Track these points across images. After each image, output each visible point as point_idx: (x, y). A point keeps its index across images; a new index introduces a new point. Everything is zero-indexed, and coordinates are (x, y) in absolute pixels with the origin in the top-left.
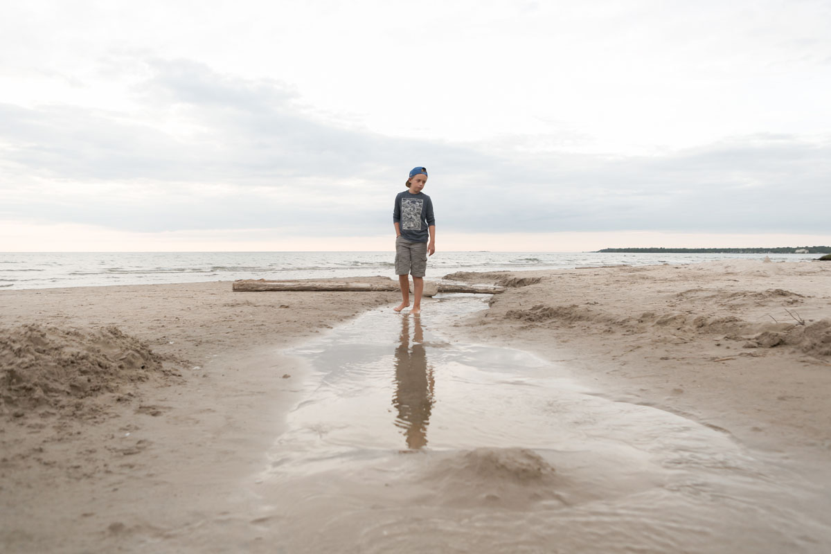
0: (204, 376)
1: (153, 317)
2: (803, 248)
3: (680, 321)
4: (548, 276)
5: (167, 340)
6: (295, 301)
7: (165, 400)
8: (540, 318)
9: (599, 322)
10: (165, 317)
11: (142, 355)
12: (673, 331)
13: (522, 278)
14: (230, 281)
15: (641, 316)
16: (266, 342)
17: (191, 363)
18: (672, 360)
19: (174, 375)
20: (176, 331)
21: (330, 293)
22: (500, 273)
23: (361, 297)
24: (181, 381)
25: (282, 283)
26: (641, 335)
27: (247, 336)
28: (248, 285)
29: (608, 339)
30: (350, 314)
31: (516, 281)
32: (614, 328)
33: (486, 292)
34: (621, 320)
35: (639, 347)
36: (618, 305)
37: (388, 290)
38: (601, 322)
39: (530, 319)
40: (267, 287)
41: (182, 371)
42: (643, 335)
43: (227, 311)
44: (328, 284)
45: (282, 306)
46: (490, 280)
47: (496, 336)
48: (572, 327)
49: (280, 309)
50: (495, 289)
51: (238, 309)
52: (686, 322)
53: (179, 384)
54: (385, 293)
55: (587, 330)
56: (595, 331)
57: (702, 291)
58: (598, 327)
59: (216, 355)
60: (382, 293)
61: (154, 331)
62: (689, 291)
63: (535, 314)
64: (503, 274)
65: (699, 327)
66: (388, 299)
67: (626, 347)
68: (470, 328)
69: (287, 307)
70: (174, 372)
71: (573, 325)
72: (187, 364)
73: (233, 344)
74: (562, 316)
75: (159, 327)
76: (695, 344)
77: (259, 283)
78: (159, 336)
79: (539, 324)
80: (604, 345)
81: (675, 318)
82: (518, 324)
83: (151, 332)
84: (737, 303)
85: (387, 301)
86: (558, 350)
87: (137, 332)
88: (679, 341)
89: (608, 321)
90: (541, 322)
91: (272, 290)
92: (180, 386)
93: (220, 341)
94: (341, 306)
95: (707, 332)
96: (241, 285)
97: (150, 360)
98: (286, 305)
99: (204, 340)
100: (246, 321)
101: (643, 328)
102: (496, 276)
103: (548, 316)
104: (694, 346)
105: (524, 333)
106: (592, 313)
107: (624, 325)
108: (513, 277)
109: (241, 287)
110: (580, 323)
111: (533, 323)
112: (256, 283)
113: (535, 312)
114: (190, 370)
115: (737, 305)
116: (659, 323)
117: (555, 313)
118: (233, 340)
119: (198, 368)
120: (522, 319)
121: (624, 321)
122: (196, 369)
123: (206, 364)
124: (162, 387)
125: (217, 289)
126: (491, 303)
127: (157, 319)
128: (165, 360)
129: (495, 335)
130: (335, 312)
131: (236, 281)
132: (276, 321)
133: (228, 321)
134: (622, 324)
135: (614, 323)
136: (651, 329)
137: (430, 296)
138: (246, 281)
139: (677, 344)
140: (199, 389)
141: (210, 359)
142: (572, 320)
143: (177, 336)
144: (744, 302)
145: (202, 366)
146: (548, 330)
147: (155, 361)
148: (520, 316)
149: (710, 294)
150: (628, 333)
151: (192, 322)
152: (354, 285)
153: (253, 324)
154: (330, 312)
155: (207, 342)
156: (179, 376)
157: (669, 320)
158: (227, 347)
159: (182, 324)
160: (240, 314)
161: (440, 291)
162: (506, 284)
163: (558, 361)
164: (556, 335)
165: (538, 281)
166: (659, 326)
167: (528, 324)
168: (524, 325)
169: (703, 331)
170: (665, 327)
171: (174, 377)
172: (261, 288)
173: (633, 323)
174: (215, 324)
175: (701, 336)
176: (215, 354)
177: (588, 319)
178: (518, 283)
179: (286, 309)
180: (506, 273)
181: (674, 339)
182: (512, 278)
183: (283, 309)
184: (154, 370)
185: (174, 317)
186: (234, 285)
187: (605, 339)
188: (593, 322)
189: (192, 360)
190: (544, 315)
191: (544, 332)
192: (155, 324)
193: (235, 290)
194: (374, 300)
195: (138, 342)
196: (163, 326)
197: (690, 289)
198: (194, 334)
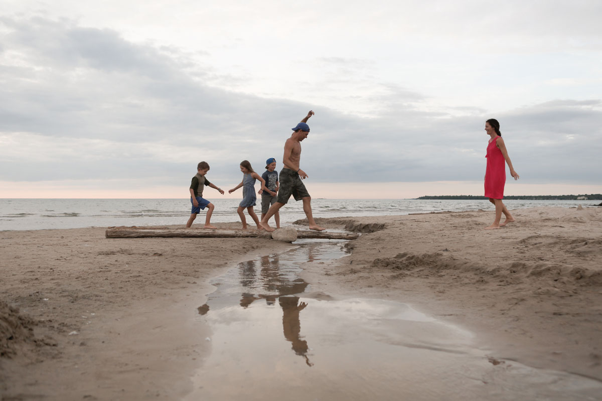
0: (82, 344)
1: (27, 268)
2: (583, 196)
3: (555, 272)
4: (391, 222)
5: (40, 296)
6: (167, 249)
7: (36, 383)
8: (407, 266)
9: (467, 270)
10: (39, 267)
11: (10, 323)
12: (551, 282)
13: (367, 223)
14: (102, 228)
15: (511, 266)
16: (146, 296)
17: (66, 325)
18: (567, 316)
19: (47, 344)
20: (50, 285)
21: (198, 239)
22: (345, 219)
23: (228, 244)
24: (56, 352)
25: (153, 231)
26: (518, 287)
27: (125, 289)
28: (120, 232)
29: (484, 290)
30: (222, 262)
31: (363, 226)
32: (485, 278)
33: (340, 237)
34: (490, 269)
35: (523, 300)
36: (470, 251)
37: (252, 237)
38: (469, 271)
39: (398, 267)
40: (138, 234)
41: (57, 337)
42: (521, 286)
43: (103, 260)
44: (196, 231)
45: (155, 254)
46: (337, 226)
47: (371, 287)
48: (441, 276)
49: (154, 258)
50: (348, 235)
51: (113, 259)
52: (561, 274)
53: (53, 358)
54: (249, 239)
55: (458, 279)
56: (467, 281)
57: (541, 237)
58: (468, 276)
59: (94, 314)
60: (246, 239)
61: (26, 285)
62: (529, 238)
63: (401, 262)
64: (347, 219)
65: (578, 279)
66: (254, 245)
67: (509, 300)
68: (342, 277)
69: (160, 255)
70: (48, 341)
71: (442, 274)
72: (63, 328)
73: (111, 300)
74: (428, 264)
75: (32, 279)
76: (581, 297)
77: (131, 230)
78: (32, 291)
79: (408, 273)
80: (484, 297)
81: (549, 269)
82: (388, 273)
83: (23, 286)
84: (583, 250)
85: (253, 248)
86: (439, 302)
87: (9, 287)
88: (564, 294)
89: (477, 270)
90: (409, 270)
91: (143, 237)
92: (55, 361)
93: (97, 296)
94: (212, 254)
95: (588, 284)
96: (114, 232)
97: (19, 328)
98: (160, 252)
99: (80, 295)
100: (122, 271)
101: (517, 278)
102: (341, 222)
103: (415, 265)
104: (581, 300)
105: (398, 283)
106: (458, 262)
107: (494, 275)
108: (360, 223)
109: (114, 234)
110: (448, 271)
111: (401, 272)
112: (128, 230)
113: (401, 260)
114: (65, 336)
115: (584, 252)
116: (533, 274)
117: (421, 261)
118: (110, 295)
119: (75, 332)
120: (388, 267)
121: (494, 271)
122: (73, 335)
123: (83, 327)
124: (32, 363)
125: (90, 236)
126: (350, 248)
127: (30, 270)
128: (37, 325)
129: (370, 285)
130: (208, 261)
131: (109, 228)
132: (151, 271)
133: (104, 272)
134: (493, 273)
135: (483, 272)
136: (527, 279)
137: (290, 242)
138: (119, 228)
139: (562, 297)
140: (76, 364)
141: (88, 319)
142: (439, 269)
143: (51, 290)
144: (590, 249)
145: (79, 330)
146: (418, 279)
147: (25, 327)
148: (387, 264)
149: (551, 241)
150: (502, 283)
151: (68, 273)
152: (220, 232)
153: (129, 275)
154: (203, 260)
155: (84, 297)
156: (54, 345)
157: (544, 270)
158: (105, 303)
159: (56, 276)
160: (116, 263)
161: (299, 237)
162: (352, 229)
163: (445, 315)
164: (429, 285)
165: (382, 227)
166: (534, 277)
167: (397, 272)
168: (395, 274)
169: (584, 284)
170: (540, 278)
171: (48, 347)
172: (133, 235)
173: (503, 272)
174: (91, 275)
175: (584, 288)
176: (93, 312)
177: (455, 268)
178: (363, 228)
179: (161, 257)
180: (350, 219)
181: (557, 292)
182: (356, 224)
183: (156, 257)
184: (25, 341)
185: (48, 267)
186: (107, 232)
187: (482, 290)
188: (460, 270)
189: (67, 321)
190: (410, 263)
191: (415, 281)
192: (28, 276)
193: (108, 237)
194: (241, 247)
195: (7, 305)
196: (37, 279)
197: (530, 235)
198: (70, 288)
